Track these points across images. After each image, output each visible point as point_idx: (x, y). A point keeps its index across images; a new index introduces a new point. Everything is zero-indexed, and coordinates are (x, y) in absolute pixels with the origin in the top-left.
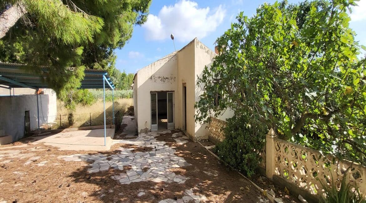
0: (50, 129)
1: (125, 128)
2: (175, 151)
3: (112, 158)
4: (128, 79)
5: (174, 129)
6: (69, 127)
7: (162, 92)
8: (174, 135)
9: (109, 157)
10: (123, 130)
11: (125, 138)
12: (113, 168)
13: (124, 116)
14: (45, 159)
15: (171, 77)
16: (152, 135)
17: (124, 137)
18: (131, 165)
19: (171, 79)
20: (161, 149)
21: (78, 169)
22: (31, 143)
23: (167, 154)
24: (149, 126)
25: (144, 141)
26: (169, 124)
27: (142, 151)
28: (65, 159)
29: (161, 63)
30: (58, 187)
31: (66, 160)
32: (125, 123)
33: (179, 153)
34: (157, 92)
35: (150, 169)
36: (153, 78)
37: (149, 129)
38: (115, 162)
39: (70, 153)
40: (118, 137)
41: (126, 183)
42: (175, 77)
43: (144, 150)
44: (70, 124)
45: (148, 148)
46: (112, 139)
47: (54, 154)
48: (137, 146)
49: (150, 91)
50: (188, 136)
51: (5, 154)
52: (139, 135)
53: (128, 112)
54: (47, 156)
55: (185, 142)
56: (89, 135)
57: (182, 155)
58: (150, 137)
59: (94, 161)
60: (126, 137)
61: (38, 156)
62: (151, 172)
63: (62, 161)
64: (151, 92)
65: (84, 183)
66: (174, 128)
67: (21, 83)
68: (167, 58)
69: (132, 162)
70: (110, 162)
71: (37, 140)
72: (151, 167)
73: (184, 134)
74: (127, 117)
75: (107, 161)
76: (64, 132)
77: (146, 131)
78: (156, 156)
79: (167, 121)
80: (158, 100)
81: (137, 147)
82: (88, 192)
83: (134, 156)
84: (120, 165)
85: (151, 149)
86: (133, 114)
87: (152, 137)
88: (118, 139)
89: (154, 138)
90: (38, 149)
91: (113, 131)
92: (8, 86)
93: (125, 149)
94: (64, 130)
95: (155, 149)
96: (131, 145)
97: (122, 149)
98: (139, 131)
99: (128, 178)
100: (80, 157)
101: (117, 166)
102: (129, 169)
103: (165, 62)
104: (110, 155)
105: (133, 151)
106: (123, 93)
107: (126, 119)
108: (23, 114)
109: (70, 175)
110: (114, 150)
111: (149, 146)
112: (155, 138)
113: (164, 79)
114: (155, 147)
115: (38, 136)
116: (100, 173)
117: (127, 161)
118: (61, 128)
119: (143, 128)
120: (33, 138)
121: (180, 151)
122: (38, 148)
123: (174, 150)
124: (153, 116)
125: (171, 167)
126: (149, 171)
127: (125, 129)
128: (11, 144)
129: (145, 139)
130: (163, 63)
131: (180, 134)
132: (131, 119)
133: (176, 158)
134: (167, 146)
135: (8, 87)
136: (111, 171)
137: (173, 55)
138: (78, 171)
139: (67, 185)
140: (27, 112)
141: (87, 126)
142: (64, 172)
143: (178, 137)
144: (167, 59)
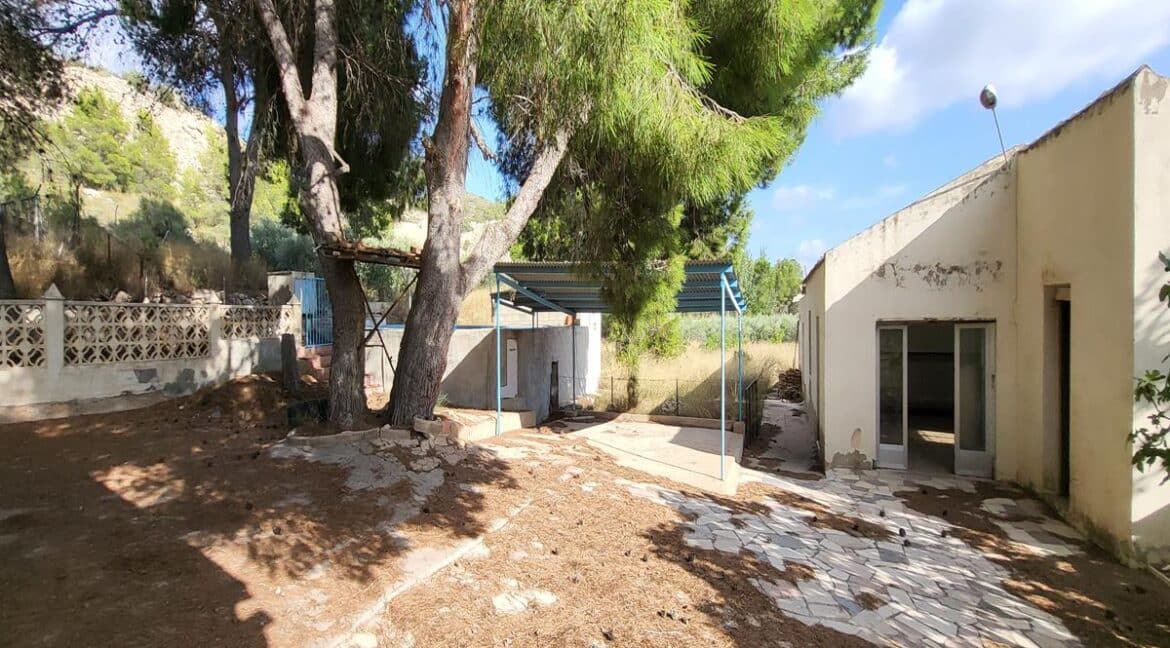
0: (591, 408)
1: (774, 438)
2: (1006, 573)
3: (746, 522)
4: (774, 278)
5: (990, 481)
6: (629, 409)
7: (933, 323)
8: (992, 506)
9: (736, 516)
10: (767, 444)
11: (778, 470)
12: (751, 553)
13: (766, 398)
14: (593, 479)
15: (977, 263)
16: (884, 484)
17: (776, 468)
18: (811, 565)
19: (978, 271)
20: (930, 546)
21: (662, 526)
22: (563, 435)
23: (963, 575)
24: (869, 443)
25: (852, 497)
26: (961, 455)
27: (846, 529)
28: (630, 490)
29: (926, 213)
30: (623, 553)
31: (634, 492)
32: (774, 424)
33: (1030, 588)
34: (905, 323)
35: (886, 604)
36: (889, 270)
37: (869, 460)
38: (755, 537)
39: (638, 477)
40: (755, 462)
41: (799, 618)
42: (999, 264)
43: (856, 528)
44: (631, 403)
45: (870, 526)
46: (739, 466)
47: (608, 471)
48: (825, 507)
49: (876, 319)
50: (1080, 526)
51: (530, 447)
52: (827, 473)
53: (781, 386)
54: (594, 471)
55: (1064, 551)
56: (676, 441)
57: (1052, 603)
58: (874, 487)
59: (697, 516)
60: (781, 468)
61: (579, 466)
62: (891, 617)
63: (625, 493)
64: (879, 323)
65: (676, 567)
66: (993, 478)
67: (551, 301)
68: (959, 189)
69: (813, 557)
70: (740, 532)
71: (572, 430)
72: (892, 601)
73: (1054, 515)
74: (778, 402)
75: (731, 527)
76: (620, 422)
77: (857, 464)
78: (911, 568)
79: (952, 441)
80: (909, 353)
81: (824, 510)
82: (691, 597)
83: (819, 540)
84: (776, 555)
85: (881, 534)
86: (798, 396)
87: (884, 491)
88: (755, 469)
89: (891, 494)
90: (578, 451)
91: (740, 440)
92: (530, 307)
93: (783, 507)
94: (621, 417)
95: (902, 539)
96: (802, 499)
97: (771, 503)
98: (829, 458)
99: (805, 605)
100: (661, 495)
101: (764, 552)
102: (807, 577)
103: (949, 206)
104: (739, 513)
105: (812, 521)
106: (759, 325)
107: (776, 410)
108: (549, 370)
109: (644, 532)
110: (748, 501)
111: (872, 519)
112: (897, 495)
113: (940, 274)
114: (902, 533)
115: (572, 421)
116: (715, 555)
117: (794, 549)
118: (614, 411)
119: (847, 449)
120: (566, 423)
121: (1038, 584)
122: (578, 448)
123: (999, 567)
124: (888, 411)
125: (988, 632)
126: (883, 611)
127: (775, 442)
128: (536, 430)
129: (852, 492)
130: (936, 211)
131: (1028, 506)
132: (791, 413)
133: (1010, 605)
134: (956, 541)
135: (530, 310)
136: (749, 562)
137: (992, 169)
138: (662, 530)
139: (642, 557)
140: (555, 364)
141: (668, 413)
142: (633, 523)
143: (1015, 518)
144: (960, 194)
